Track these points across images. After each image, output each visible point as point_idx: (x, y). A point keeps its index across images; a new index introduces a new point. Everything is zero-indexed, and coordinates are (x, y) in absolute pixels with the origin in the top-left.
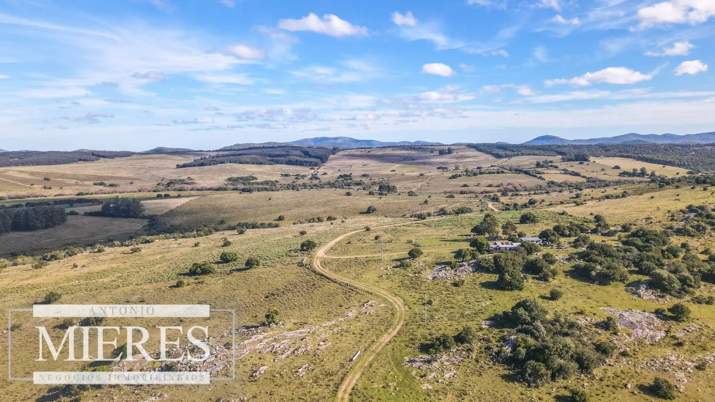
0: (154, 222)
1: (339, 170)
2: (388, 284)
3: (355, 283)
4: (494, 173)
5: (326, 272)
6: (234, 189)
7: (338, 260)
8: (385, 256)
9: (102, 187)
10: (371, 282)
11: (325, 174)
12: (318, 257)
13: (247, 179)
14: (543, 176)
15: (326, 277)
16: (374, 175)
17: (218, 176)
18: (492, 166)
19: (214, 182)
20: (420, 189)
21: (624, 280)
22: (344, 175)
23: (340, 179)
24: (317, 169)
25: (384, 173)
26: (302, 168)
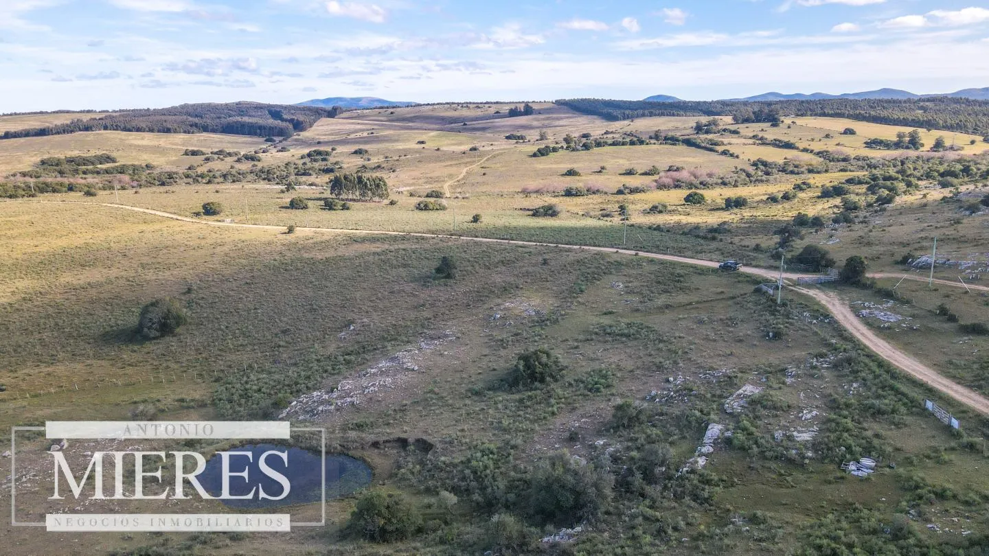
4: (618, 144)
18: (607, 133)
20: (462, 183)
22: (316, 152)
24: (280, 142)
25: (401, 147)
26: (249, 139)
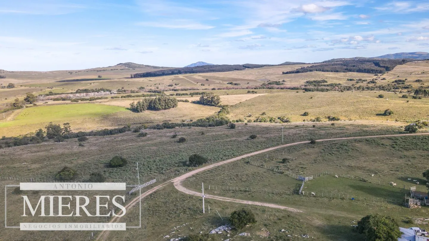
1: (398, 76)
13: (319, 82)
17: (302, 80)
19: (297, 83)
22: (398, 80)
24: (381, 76)
26: (368, 75)
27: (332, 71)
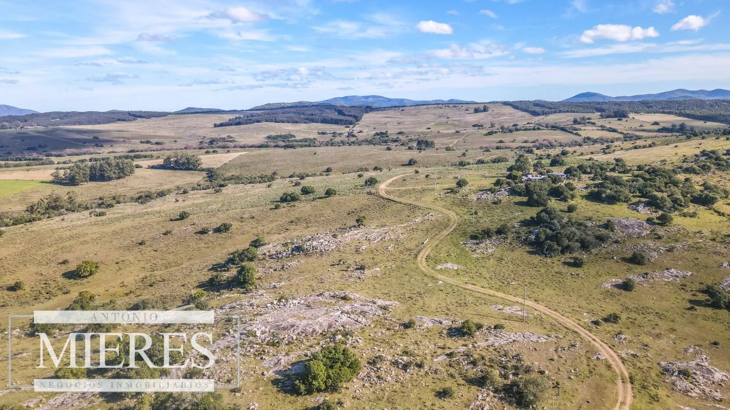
0: (213, 174)
1: (374, 128)
2: (443, 203)
3: (417, 203)
4: (530, 130)
5: (391, 197)
6: (275, 146)
7: (399, 190)
8: (438, 187)
9: (149, 145)
10: (429, 202)
11: (361, 132)
12: (382, 189)
13: (285, 137)
14: (579, 132)
15: (392, 201)
16: (411, 133)
17: (257, 134)
18: (528, 123)
19: (254, 139)
20: (456, 145)
21: (628, 201)
22: (380, 133)
23: (376, 137)
24: (353, 127)
25: (420, 131)
26: (336, 126)
27: (289, 122)
